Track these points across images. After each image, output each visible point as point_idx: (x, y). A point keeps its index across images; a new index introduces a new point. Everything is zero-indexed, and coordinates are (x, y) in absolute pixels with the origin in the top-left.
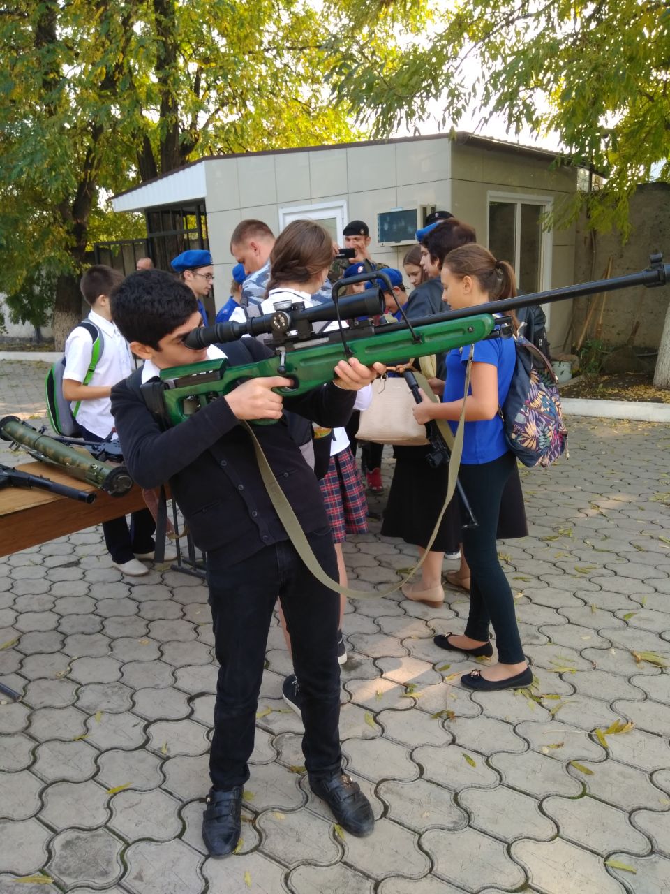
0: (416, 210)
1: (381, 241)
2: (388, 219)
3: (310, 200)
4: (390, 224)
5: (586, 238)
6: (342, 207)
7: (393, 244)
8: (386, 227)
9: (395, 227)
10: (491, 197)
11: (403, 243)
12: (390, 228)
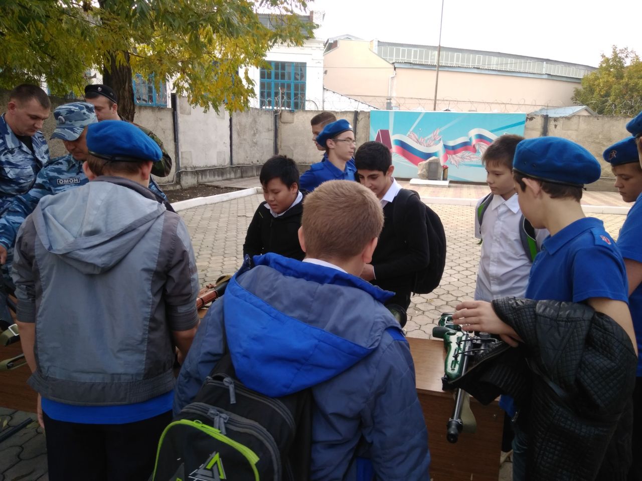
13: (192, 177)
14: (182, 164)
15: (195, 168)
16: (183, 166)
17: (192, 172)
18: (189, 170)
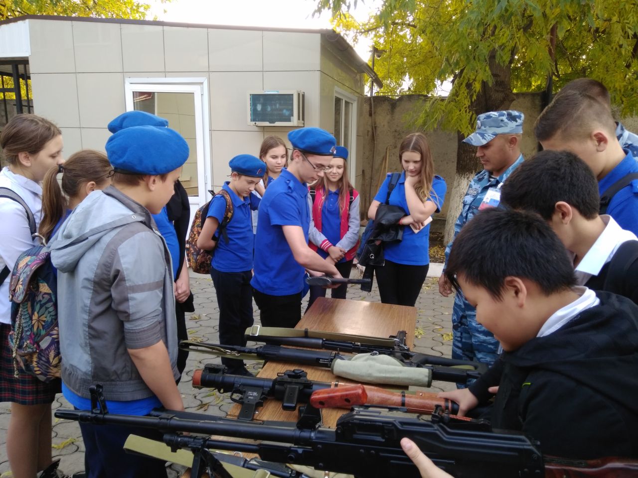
0: (293, 95)
1: (253, 120)
2: (262, 100)
3: (165, 73)
4: (264, 106)
6: (202, 83)
7: (267, 124)
8: (259, 108)
9: (269, 109)
10: (336, 92)
11: (277, 124)
12: (264, 109)
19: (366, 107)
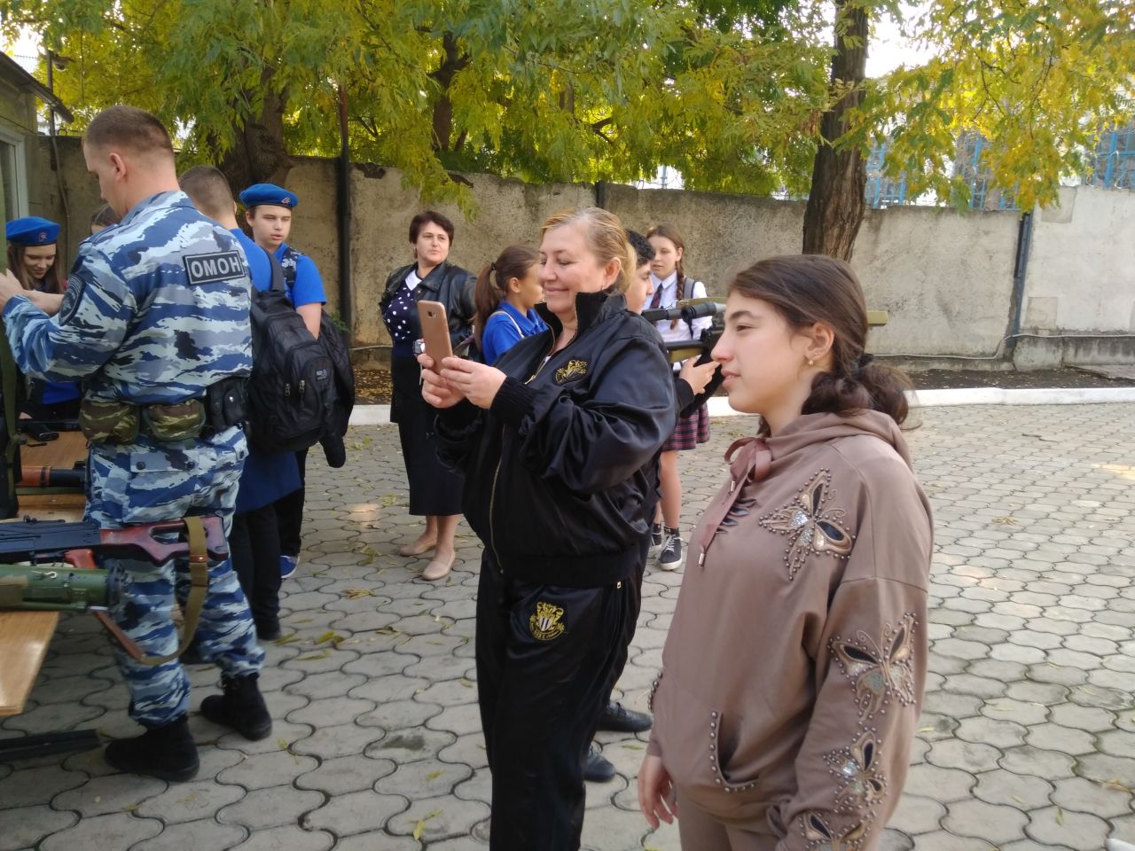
5: (52, 196)
13: (1048, 350)
14: (1027, 321)
15: (1060, 331)
16: (1028, 326)
17: (1050, 341)
18: (1045, 334)
19: (44, 154)
